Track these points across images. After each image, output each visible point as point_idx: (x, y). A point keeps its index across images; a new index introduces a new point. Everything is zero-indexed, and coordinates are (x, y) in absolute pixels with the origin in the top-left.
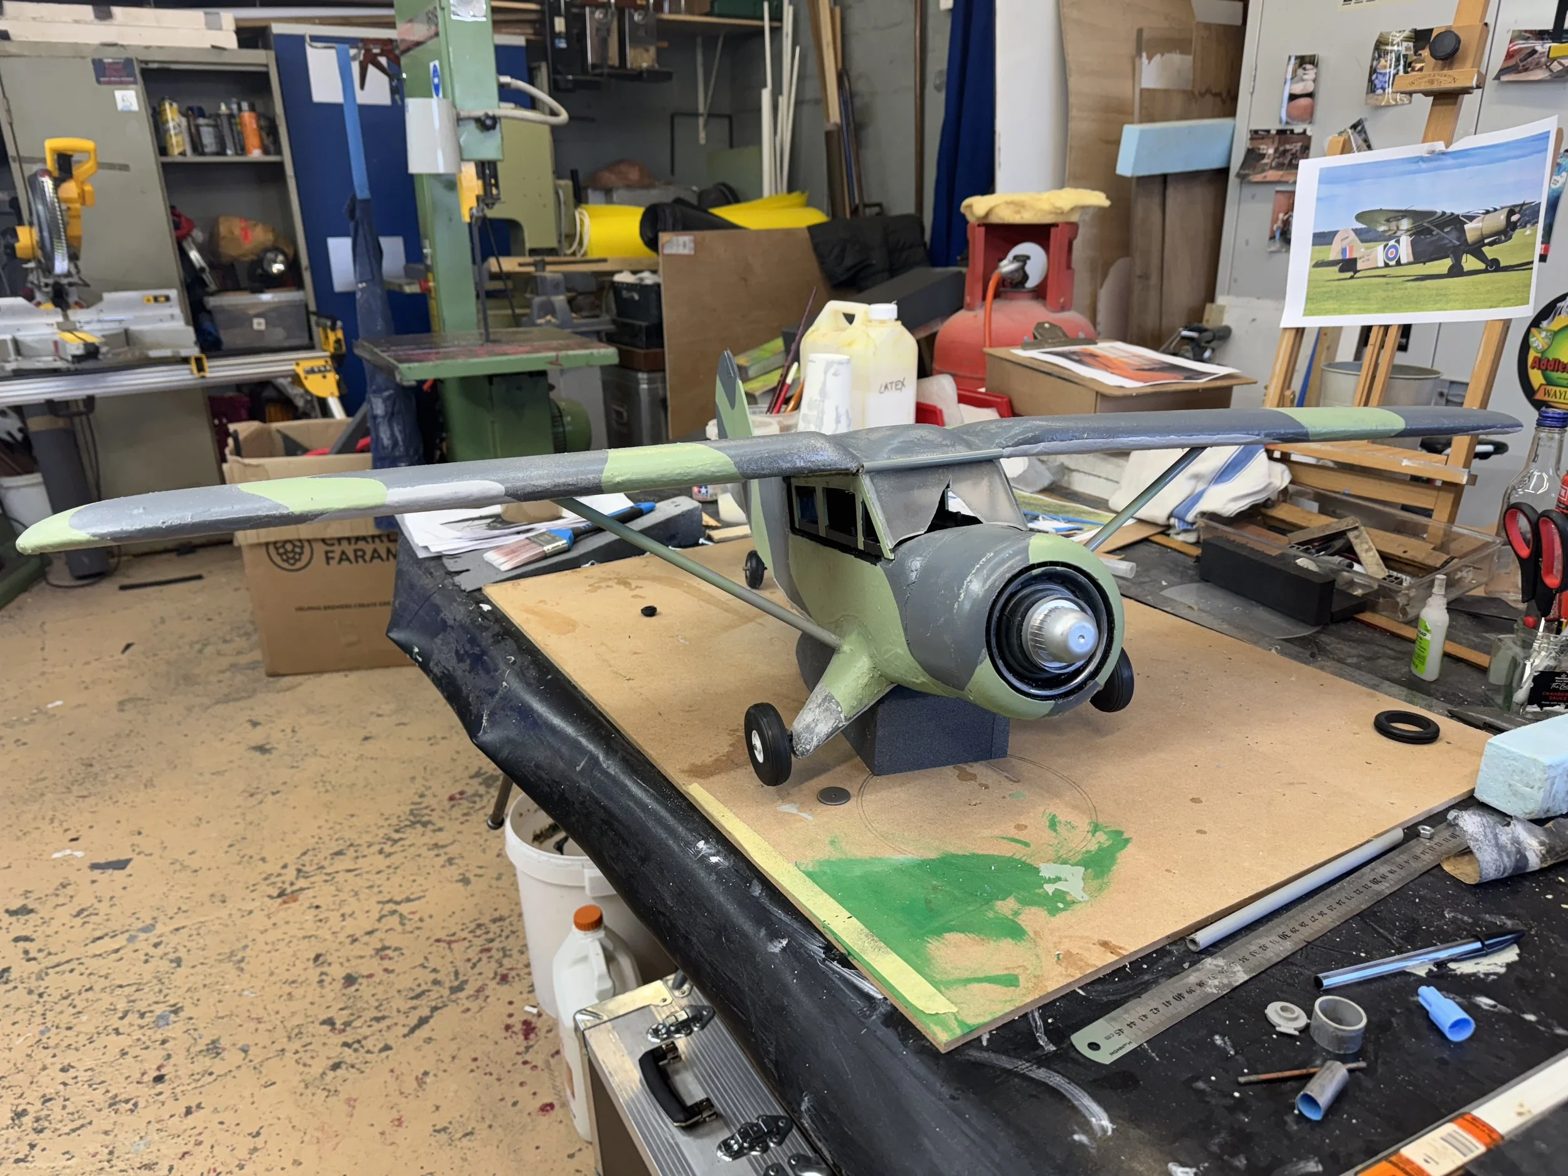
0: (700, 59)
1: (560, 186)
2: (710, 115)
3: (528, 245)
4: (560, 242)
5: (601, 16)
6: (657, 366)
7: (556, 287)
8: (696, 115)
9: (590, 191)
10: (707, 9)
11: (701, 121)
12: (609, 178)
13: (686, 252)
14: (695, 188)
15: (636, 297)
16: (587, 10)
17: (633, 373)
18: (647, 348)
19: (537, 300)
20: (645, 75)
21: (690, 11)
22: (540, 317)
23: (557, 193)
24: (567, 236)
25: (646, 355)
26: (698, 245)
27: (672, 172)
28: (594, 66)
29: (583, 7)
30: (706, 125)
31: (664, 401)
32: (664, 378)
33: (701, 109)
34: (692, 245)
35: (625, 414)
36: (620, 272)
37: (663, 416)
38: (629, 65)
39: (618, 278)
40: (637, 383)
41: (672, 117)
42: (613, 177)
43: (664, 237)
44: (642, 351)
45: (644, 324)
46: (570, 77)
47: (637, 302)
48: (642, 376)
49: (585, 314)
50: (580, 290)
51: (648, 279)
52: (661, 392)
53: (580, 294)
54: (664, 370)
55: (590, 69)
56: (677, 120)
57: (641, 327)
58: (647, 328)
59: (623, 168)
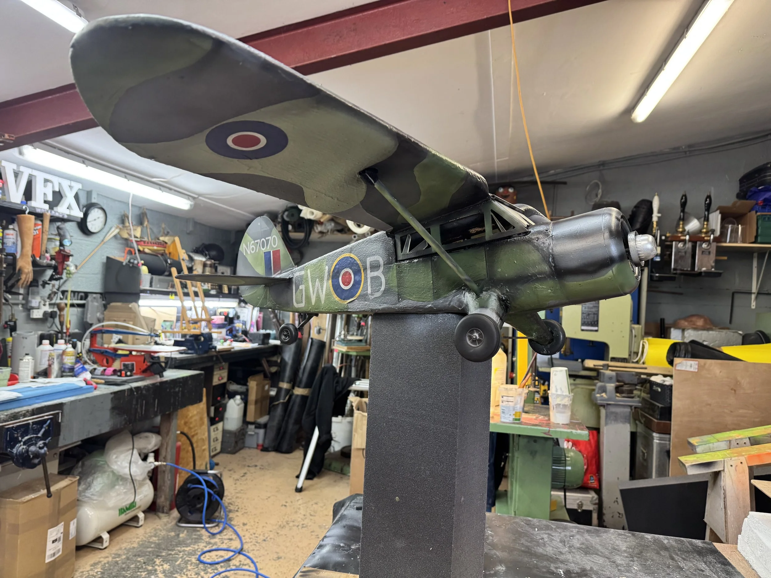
0: (755, 264)
1: (634, 328)
2: (759, 293)
3: (611, 355)
4: (630, 355)
5: (682, 245)
6: (666, 431)
7: (610, 379)
8: (751, 293)
9: (672, 329)
10: (753, 240)
11: (753, 296)
12: (685, 323)
13: (692, 370)
14: (740, 332)
15: (659, 390)
16: (674, 243)
17: (651, 432)
18: (660, 419)
19: (599, 384)
20: (703, 274)
21: (744, 242)
22: (598, 393)
23: (631, 331)
24: (634, 353)
25: (658, 423)
26: (700, 367)
27: (731, 322)
28: (674, 269)
29: (672, 241)
30: (756, 298)
31: (668, 452)
32: (670, 439)
33: (754, 289)
34: (697, 367)
35: (646, 454)
36: (656, 375)
37: (668, 461)
38: (696, 269)
39: (653, 379)
40: (653, 438)
41: (733, 294)
42: (686, 323)
43: (677, 360)
44: (656, 421)
45: (660, 405)
46: (657, 275)
47: (660, 393)
48: (655, 435)
49: (623, 395)
50: (627, 382)
51: (668, 381)
52: (668, 447)
53: (626, 384)
54: (670, 434)
55: (672, 270)
56: (736, 296)
57: (658, 407)
58: (662, 408)
59: (694, 319)
